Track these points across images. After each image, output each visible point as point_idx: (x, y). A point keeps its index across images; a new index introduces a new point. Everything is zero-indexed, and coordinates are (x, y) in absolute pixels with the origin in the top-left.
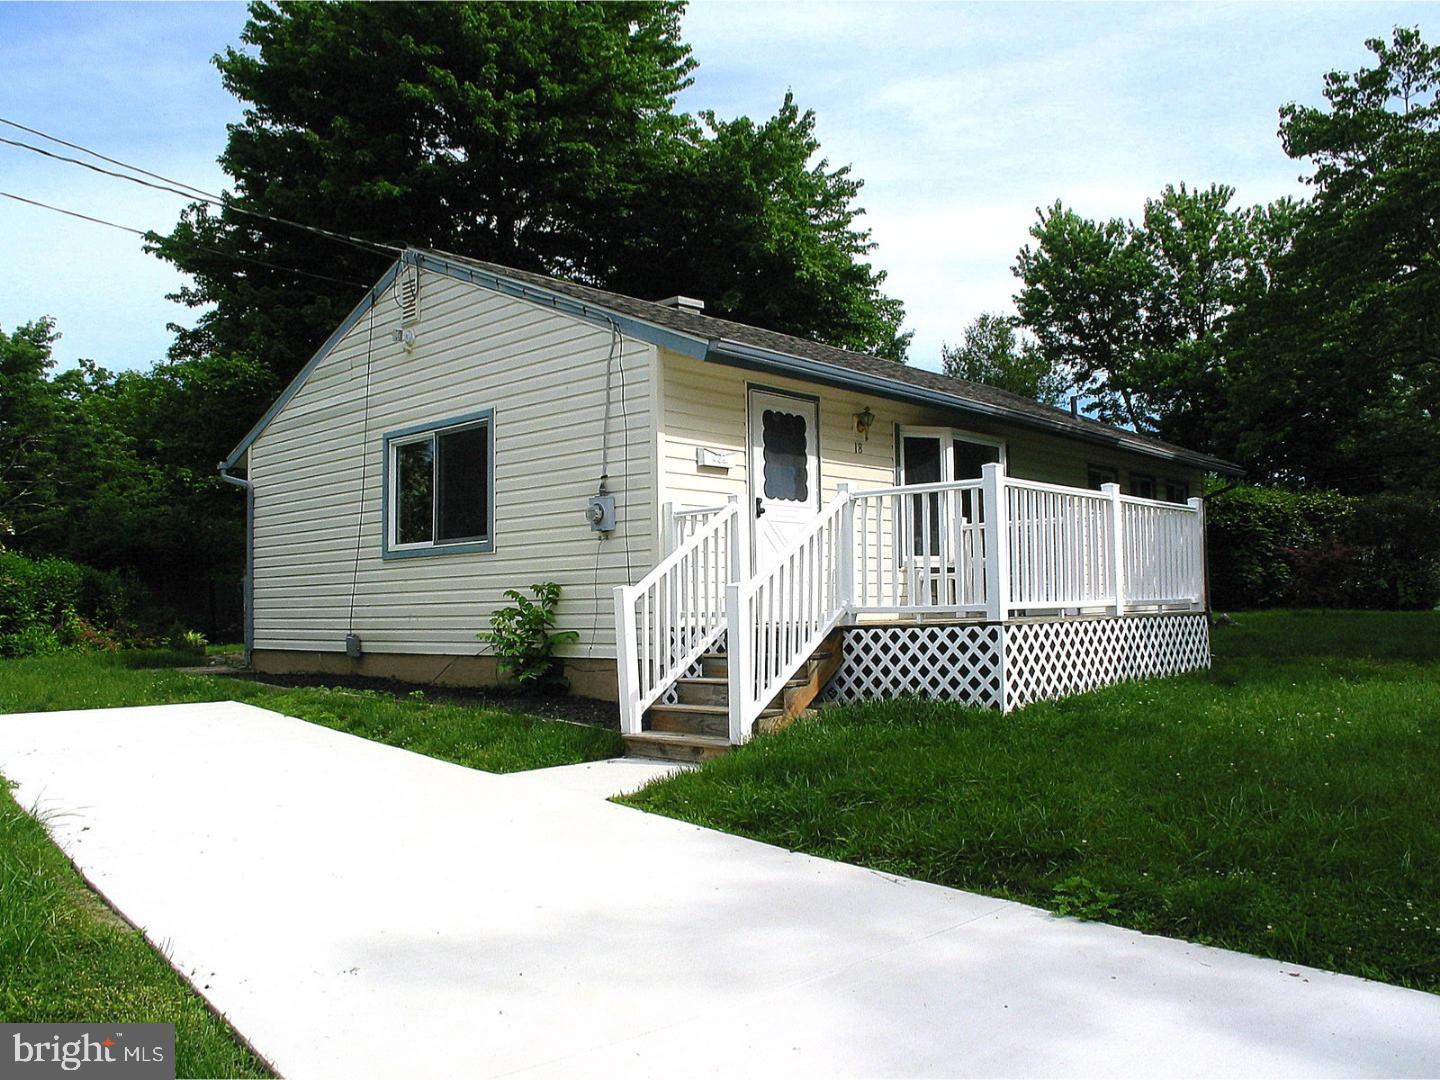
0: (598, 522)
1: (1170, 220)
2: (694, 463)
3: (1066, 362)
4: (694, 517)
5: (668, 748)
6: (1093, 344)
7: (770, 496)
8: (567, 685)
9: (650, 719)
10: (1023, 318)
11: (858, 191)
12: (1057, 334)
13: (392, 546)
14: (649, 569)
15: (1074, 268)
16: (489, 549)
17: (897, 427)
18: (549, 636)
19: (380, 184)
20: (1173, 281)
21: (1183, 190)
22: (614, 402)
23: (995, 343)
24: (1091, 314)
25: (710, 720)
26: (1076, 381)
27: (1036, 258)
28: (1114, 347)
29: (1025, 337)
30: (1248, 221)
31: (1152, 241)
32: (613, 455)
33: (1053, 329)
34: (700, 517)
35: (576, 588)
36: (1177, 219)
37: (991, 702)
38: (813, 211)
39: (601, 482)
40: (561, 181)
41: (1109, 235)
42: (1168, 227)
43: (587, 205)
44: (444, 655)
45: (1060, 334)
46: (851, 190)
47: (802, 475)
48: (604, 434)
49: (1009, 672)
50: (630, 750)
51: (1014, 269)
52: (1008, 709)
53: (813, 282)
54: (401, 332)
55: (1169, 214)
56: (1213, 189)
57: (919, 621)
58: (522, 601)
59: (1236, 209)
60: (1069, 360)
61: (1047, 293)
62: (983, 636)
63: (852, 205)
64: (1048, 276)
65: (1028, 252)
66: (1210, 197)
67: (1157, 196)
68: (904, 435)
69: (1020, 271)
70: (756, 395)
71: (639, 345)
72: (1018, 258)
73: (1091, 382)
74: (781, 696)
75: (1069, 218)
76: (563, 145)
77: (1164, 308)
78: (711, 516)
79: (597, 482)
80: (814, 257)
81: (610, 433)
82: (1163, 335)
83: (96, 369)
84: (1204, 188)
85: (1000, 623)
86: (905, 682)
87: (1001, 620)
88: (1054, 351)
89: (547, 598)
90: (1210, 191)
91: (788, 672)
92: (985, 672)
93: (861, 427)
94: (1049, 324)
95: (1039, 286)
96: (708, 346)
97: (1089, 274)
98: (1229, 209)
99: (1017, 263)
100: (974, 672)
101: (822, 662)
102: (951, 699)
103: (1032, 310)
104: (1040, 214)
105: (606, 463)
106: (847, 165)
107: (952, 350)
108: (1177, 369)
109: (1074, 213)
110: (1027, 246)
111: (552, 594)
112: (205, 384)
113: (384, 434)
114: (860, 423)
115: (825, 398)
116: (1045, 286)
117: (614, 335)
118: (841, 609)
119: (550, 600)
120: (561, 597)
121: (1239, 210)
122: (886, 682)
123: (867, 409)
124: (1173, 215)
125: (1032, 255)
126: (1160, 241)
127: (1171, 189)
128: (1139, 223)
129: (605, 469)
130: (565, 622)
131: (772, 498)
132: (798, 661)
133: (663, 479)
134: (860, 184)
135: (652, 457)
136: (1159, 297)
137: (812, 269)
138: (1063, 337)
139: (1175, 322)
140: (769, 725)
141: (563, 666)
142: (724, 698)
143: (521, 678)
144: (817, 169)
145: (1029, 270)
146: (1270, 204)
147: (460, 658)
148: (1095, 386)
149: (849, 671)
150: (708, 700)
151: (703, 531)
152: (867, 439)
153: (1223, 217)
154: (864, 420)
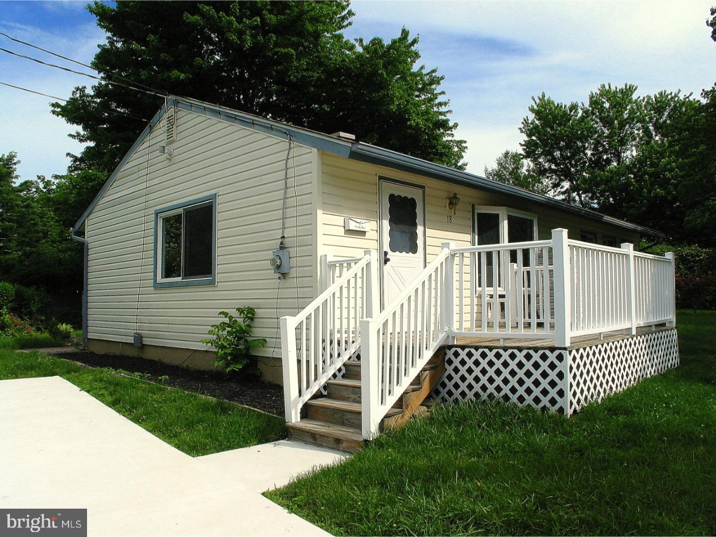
0: (279, 267)
1: (603, 103)
2: (343, 228)
3: (548, 178)
4: (341, 265)
5: (317, 437)
6: (562, 168)
7: (393, 250)
8: (259, 374)
9: (307, 412)
10: (525, 154)
11: (441, 82)
12: (543, 163)
13: (160, 279)
14: (312, 299)
15: (552, 128)
16: (212, 283)
17: (473, 206)
18: (248, 341)
19: (173, 72)
20: (605, 135)
21: (610, 87)
22: (290, 187)
23: (513, 166)
24: (561, 152)
25: (348, 416)
26: (553, 187)
27: (532, 123)
28: (573, 170)
29: (527, 164)
30: (644, 104)
31: (593, 114)
32: (289, 222)
33: (541, 160)
34: (345, 265)
35: (266, 310)
36: (606, 102)
37: (557, 407)
38: (417, 93)
39: (280, 240)
40: (277, 71)
41: (571, 111)
42: (602, 107)
43: (290, 84)
44: (187, 349)
45: (545, 163)
46: (437, 81)
47: (414, 236)
48: (283, 209)
49: (571, 384)
50: (291, 435)
51: (521, 129)
52: (569, 412)
53: (417, 128)
54: (164, 147)
55: (603, 100)
56: (626, 86)
57: (501, 344)
58: (231, 318)
59: (637, 97)
60: (549, 176)
61: (538, 141)
62: (552, 357)
63: (438, 89)
64: (539, 132)
65: (528, 120)
66: (624, 90)
67: (596, 90)
68: (477, 211)
69: (524, 130)
70: (385, 184)
71: (305, 149)
72: (523, 123)
73: (561, 188)
74: (401, 399)
75: (550, 102)
76: (276, 50)
77: (601, 149)
78: (353, 264)
79: (277, 241)
80: (418, 114)
81: (287, 208)
82: (598, 163)
83: (46, 180)
84: (621, 86)
85: (565, 349)
86: (491, 388)
87: (566, 346)
88: (542, 172)
89: (247, 317)
90: (624, 87)
91: (406, 382)
92: (553, 384)
93: (451, 206)
94: (539, 157)
95: (534, 138)
96: (351, 148)
97: (560, 131)
98: (634, 97)
99: (522, 126)
100: (545, 384)
101: (431, 371)
102: (526, 403)
103: (530, 150)
104: (534, 100)
105: (284, 228)
106: (435, 68)
107: (490, 170)
108: (607, 181)
109: (552, 99)
110: (527, 117)
111: (250, 314)
112: (78, 185)
113: (155, 211)
114: (450, 203)
115: (428, 187)
116: (537, 137)
117: (290, 143)
118: (444, 333)
119: (249, 318)
120: (255, 316)
121: (639, 98)
122: (477, 387)
123: (455, 195)
124: (604, 100)
125: (530, 122)
126: (598, 114)
127: (604, 86)
128: (587, 105)
129: (283, 232)
130: (258, 332)
131: (394, 251)
132: (413, 373)
133: (321, 240)
134: (442, 78)
135: (313, 224)
136: (597, 143)
137: (416, 120)
138: (546, 164)
139: (605, 157)
140: (392, 423)
141: (257, 361)
142: (360, 397)
143: (228, 369)
144: (419, 71)
145: (528, 130)
146: (655, 95)
147: (197, 351)
148: (563, 190)
149: (450, 378)
150: (349, 398)
151: (347, 274)
152: (455, 213)
153: (630, 101)
154: (453, 201)
